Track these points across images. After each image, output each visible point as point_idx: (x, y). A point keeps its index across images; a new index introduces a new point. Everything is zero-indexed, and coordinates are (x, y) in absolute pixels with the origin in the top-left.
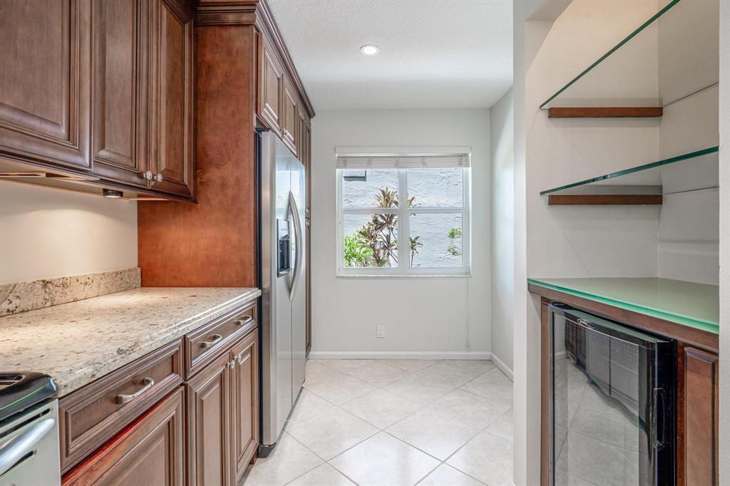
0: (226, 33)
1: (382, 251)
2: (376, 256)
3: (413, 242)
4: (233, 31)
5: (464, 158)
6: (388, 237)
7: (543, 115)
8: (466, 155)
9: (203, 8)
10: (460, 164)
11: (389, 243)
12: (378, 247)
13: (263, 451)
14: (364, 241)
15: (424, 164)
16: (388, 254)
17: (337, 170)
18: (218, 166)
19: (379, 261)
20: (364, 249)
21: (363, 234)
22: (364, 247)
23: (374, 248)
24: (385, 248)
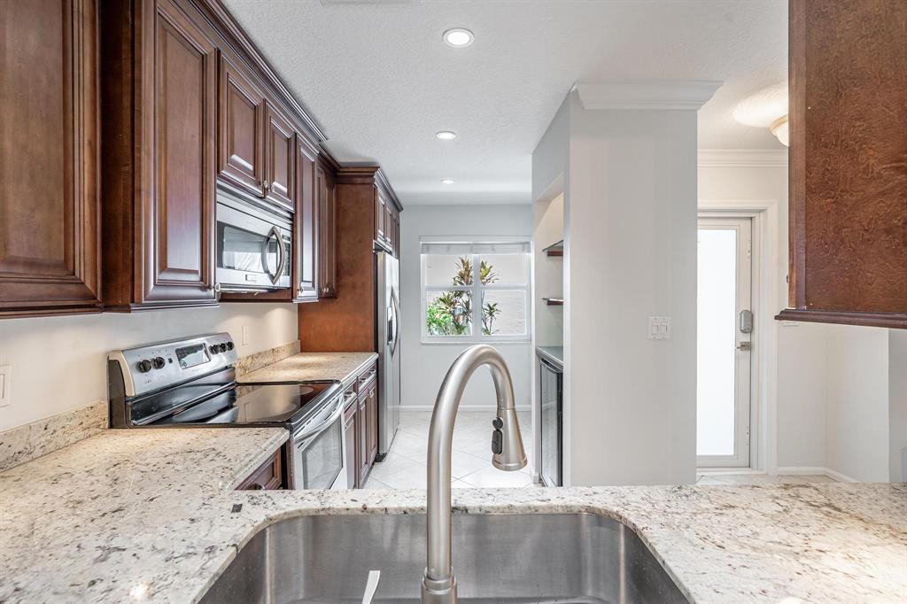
0: (354, 188)
1: (461, 317)
2: (456, 321)
3: (491, 309)
4: (359, 187)
5: (526, 245)
6: (467, 303)
7: (545, 254)
8: (528, 243)
9: (341, 174)
10: (523, 250)
11: (468, 308)
12: (457, 312)
13: (379, 458)
14: (444, 307)
15: (493, 250)
16: (467, 320)
17: (422, 255)
18: (351, 275)
19: (459, 328)
20: (444, 315)
21: (443, 300)
22: (444, 312)
23: (453, 314)
24: (464, 313)
